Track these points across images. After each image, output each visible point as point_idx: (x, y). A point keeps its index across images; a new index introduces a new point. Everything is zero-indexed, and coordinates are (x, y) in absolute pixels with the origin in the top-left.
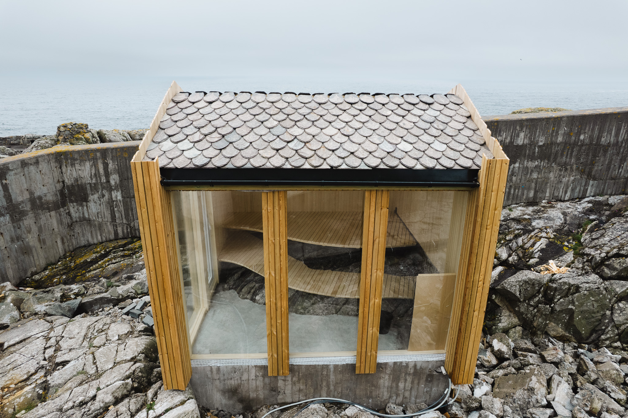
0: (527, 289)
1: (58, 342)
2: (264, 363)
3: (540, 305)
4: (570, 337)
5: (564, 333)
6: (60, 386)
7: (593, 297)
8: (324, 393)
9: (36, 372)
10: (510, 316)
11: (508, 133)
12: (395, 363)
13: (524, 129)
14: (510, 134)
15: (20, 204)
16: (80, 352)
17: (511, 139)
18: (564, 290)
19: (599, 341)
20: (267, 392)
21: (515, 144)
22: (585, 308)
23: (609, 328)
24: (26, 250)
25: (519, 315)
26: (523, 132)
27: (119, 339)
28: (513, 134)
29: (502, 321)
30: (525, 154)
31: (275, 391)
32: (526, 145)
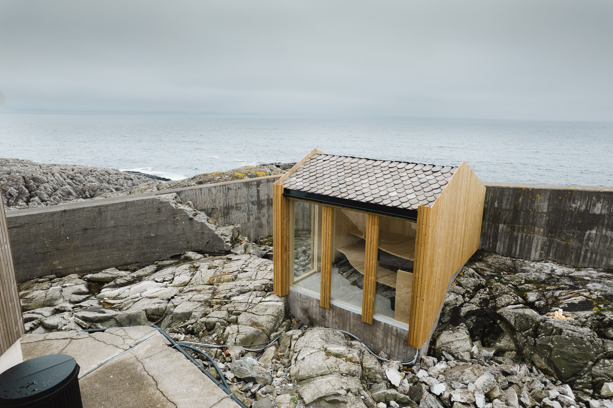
0: (522, 322)
1: (248, 264)
2: (319, 298)
3: (528, 337)
4: (553, 373)
5: (547, 367)
6: (241, 279)
7: (575, 344)
8: (348, 329)
9: (236, 271)
10: (510, 341)
11: (583, 202)
12: (385, 324)
13: (602, 201)
14: (585, 203)
15: (262, 201)
16: (253, 270)
17: (587, 207)
18: (548, 330)
19: (575, 383)
20: (321, 317)
21: (590, 212)
22: (565, 351)
23: (586, 376)
24: (261, 226)
25: (516, 341)
26: (601, 203)
27: (270, 271)
28: (589, 204)
29: (501, 342)
30: (603, 223)
31: (324, 318)
32: (604, 215)
